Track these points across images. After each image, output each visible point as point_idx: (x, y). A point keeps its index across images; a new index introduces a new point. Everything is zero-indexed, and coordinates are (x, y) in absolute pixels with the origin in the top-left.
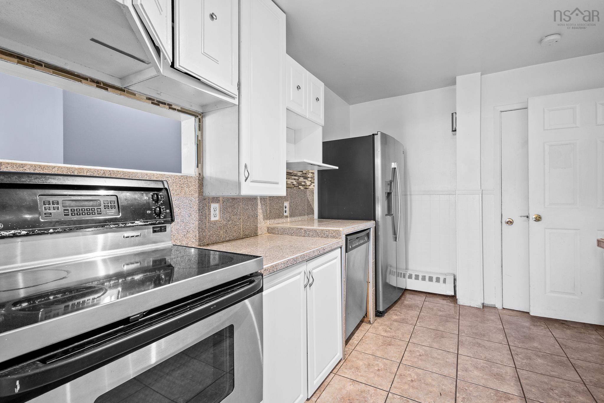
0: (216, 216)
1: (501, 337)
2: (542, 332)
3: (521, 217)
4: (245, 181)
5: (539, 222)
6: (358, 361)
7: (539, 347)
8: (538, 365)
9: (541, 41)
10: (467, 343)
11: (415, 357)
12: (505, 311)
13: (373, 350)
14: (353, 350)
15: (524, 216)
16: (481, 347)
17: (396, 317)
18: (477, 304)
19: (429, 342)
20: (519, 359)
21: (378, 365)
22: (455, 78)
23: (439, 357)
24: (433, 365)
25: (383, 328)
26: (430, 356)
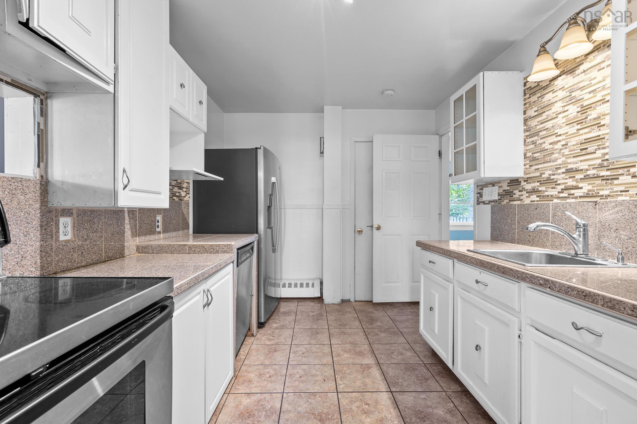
0: (67, 234)
1: (357, 323)
2: (381, 314)
3: (367, 227)
4: (124, 190)
5: (380, 230)
6: (249, 375)
7: (381, 325)
8: (382, 338)
9: (383, 93)
10: (336, 334)
11: (299, 356)
12: (356, 303)
13: (261, 360)
14: (242, 365)
15: (369, 226)
16: (346, 334)
17: (276, 325)
18: (337, 300)
19: (308, 340)
20: (371, 337)
21: (268, 372)
22: (323, 107)
23: (318, 351)
24: (314, 359)
25: (266, 338)
26: (310, 351)
